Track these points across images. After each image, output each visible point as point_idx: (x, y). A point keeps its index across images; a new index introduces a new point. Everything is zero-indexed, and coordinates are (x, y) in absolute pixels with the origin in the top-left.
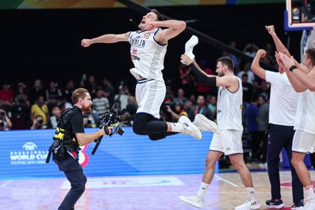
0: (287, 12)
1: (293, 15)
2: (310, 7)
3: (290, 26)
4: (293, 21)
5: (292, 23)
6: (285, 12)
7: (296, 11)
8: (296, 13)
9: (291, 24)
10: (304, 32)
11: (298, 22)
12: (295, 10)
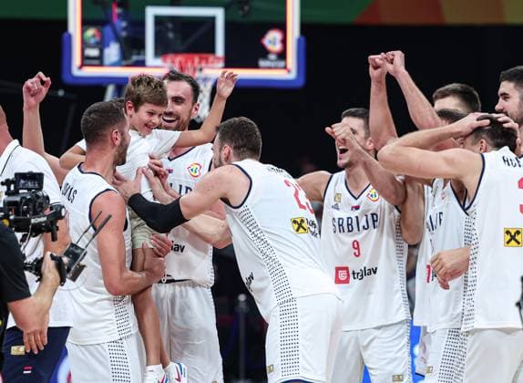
0: (70, 36)
1: (85, 45)
2: (125, 29)
3: (76, 72)
4: (86, 61)
5: (83, 65)
6: (65, 35)
7: (94, 36)
8: (93, 41)
9: (81, 67)
10: (110, 90)
11: (97, 62)
12: (91, 32)
